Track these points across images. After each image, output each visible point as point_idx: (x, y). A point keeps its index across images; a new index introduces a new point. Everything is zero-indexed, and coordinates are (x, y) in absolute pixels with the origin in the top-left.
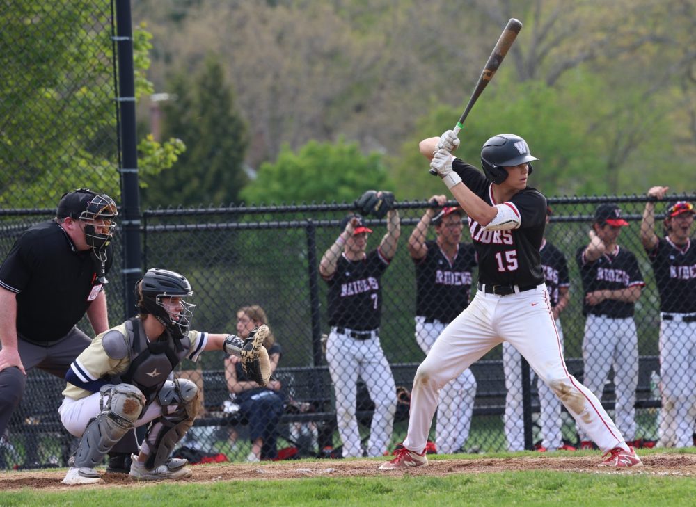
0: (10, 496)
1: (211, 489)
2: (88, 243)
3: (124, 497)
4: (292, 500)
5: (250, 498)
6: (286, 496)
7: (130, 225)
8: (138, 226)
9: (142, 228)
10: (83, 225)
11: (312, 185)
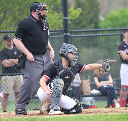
0: (32, 118)
1: (93, 117)
2: (40, 18)
3: (67, 119)
4: (118, 120)
5: (105, 119)
6: (117, 119)
7: (66, 35)
8: (68, 35)
9: (70, 36)
10: (37, 13)
11: (121, 22)
